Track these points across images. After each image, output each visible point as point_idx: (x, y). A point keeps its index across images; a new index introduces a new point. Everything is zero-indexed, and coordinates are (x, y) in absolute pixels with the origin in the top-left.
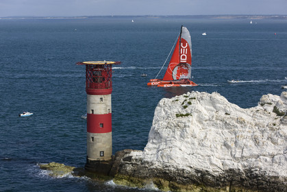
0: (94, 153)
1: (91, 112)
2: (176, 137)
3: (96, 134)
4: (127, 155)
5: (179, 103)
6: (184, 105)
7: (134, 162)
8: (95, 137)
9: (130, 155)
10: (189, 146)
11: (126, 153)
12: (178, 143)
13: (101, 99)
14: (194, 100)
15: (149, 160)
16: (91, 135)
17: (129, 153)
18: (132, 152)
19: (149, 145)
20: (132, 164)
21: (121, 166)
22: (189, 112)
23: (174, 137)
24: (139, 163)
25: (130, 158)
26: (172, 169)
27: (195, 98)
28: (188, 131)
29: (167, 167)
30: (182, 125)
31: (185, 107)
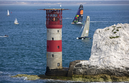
0: (54, 64)
1: (52, 40)
2: (112, 50)
3: (55, 52)
4: (78, 64)
5: (110, 31)
6: (114, 31)
7: (84, 67)
8: (54, 54)
9: (80, 63)
10: (120, 55)
11: (77, 62)
12: (113, 54)
13: (58, 31)
14: (120, 28)
15: (94, 65)
16: (52, 53)
17: (79, 62)
18: (81, 61)
19: (93, 56)
20: (83, 68)
21: (75, 70)
22: (118, 35)
23: (111, 50)
24: (87, 67)
25: (81, 65)
26: (112, 68)
27: (120, 27)
28: (119, 46)
29: (108, 67)
30: (116, 43)
31: (115, 33)
